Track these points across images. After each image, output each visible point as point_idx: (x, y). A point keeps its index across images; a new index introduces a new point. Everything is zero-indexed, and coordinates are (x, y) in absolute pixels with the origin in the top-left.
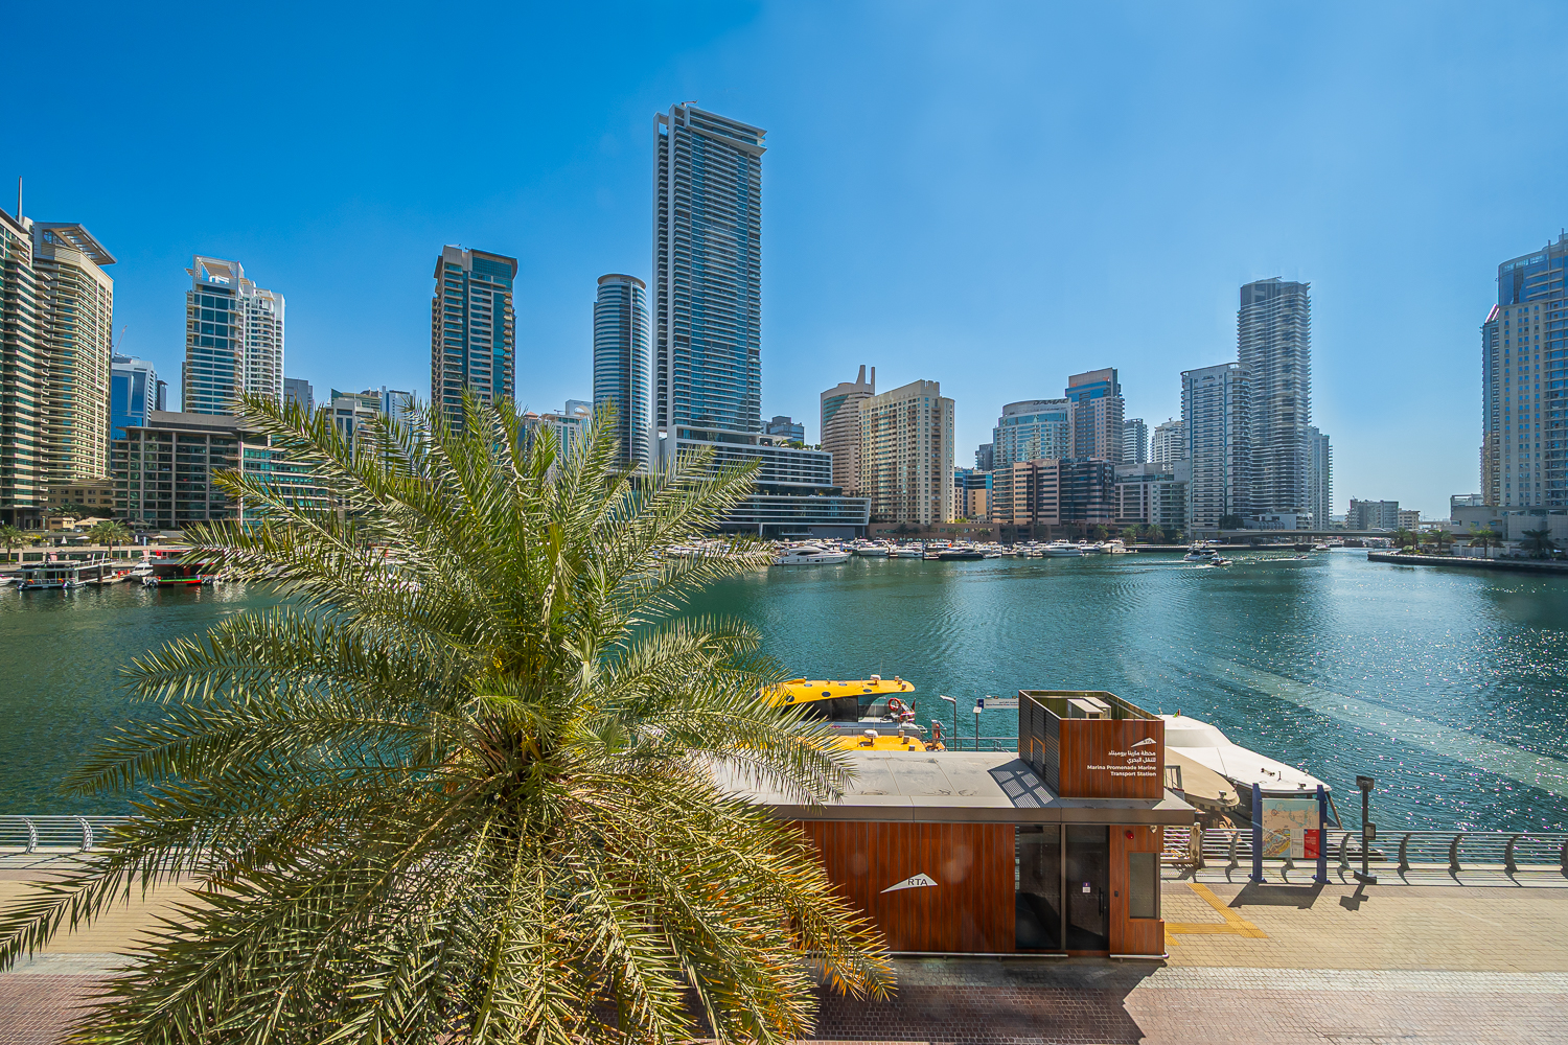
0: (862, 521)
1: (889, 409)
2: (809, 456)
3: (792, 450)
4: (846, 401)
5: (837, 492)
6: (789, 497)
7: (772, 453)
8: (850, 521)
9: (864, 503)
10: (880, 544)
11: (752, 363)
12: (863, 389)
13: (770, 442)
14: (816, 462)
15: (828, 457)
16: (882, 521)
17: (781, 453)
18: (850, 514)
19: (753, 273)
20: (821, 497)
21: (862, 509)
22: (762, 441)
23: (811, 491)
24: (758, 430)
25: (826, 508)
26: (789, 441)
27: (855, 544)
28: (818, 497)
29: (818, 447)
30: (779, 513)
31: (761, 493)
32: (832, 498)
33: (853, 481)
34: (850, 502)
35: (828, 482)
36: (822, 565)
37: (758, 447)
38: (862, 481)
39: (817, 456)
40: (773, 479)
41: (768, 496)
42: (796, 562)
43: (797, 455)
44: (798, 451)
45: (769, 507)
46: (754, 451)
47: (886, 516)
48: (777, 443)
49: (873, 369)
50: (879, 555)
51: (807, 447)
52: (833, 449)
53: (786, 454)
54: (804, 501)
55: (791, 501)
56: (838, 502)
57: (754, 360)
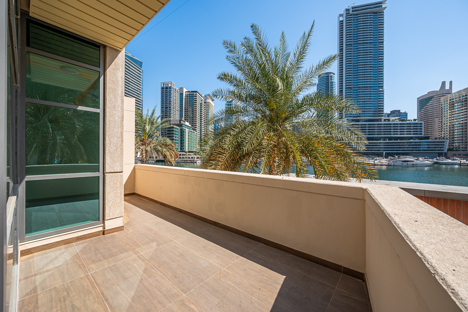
0: (443, 150)
1: (461, 98)
2: (410, 124)
3: (401, 122)
4: (433, 99)
5: (428, 138)
6: (399, 141)
7: (390, 124)
8: (435, 150)
9: (444, 142)
10: (454, 160)
11: (380, 91)
12: (444, 91)
13: (389, 120)
14: (415, 126)
15: (421, 124)
16: (457, 150)
17: (394, 124)
18: (435, 147)
19: (380, 57)
20: (417, 141)
21: (443, 145)
22: (385, 120)
23: (412, 138)
24: (383, 116)
25: (419, 145)
26: (398, 119)
27: (437, 159)
28: (415, 141)
29: (415, 120)
30: (394, 148)
31: (384, 140)
32: (423, 141)
33: (437, 134)
34: (435, 142)
35: (421, 134)
36: (416, 166)
37: (383, 122)
38: (443, 133)
39: (414, 124)
40: (390, 134)
41: (388, 141)
42: (401, 165)
43: (404, 124)
44: (404, 122)
45: (388, 145)
46: (381, 124)
47: (460, 148)
48: (392, 120)
49: (451, 82)
50: (453, 164)
51: (409, 120)
52: (424, 120)
53: (397, 124)
54: (407, 143)
55: (400, 143)
56: (427, 142)
57: (381, 90)
